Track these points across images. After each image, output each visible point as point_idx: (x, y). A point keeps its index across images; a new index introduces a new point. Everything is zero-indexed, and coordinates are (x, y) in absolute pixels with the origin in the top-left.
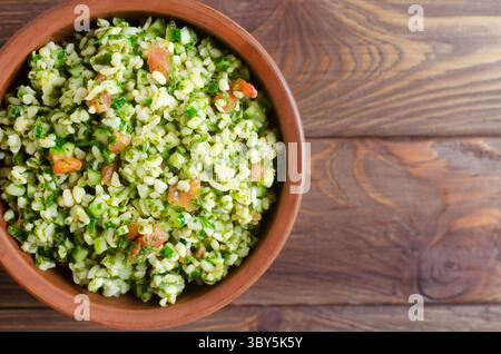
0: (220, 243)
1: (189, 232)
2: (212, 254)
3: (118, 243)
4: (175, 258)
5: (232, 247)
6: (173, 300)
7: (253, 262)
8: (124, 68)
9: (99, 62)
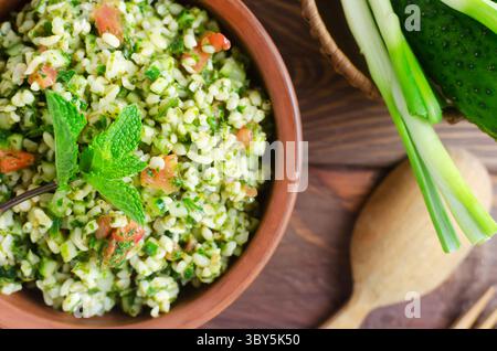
0: (213, 231)
1: (173, 221)
2: (205, 245)
3: (88, 244)
4: (161, 255)
5: (228, 234)
6: (166, 308)
7: (255, 248)
8: (67, 35)
9: (38, 34)
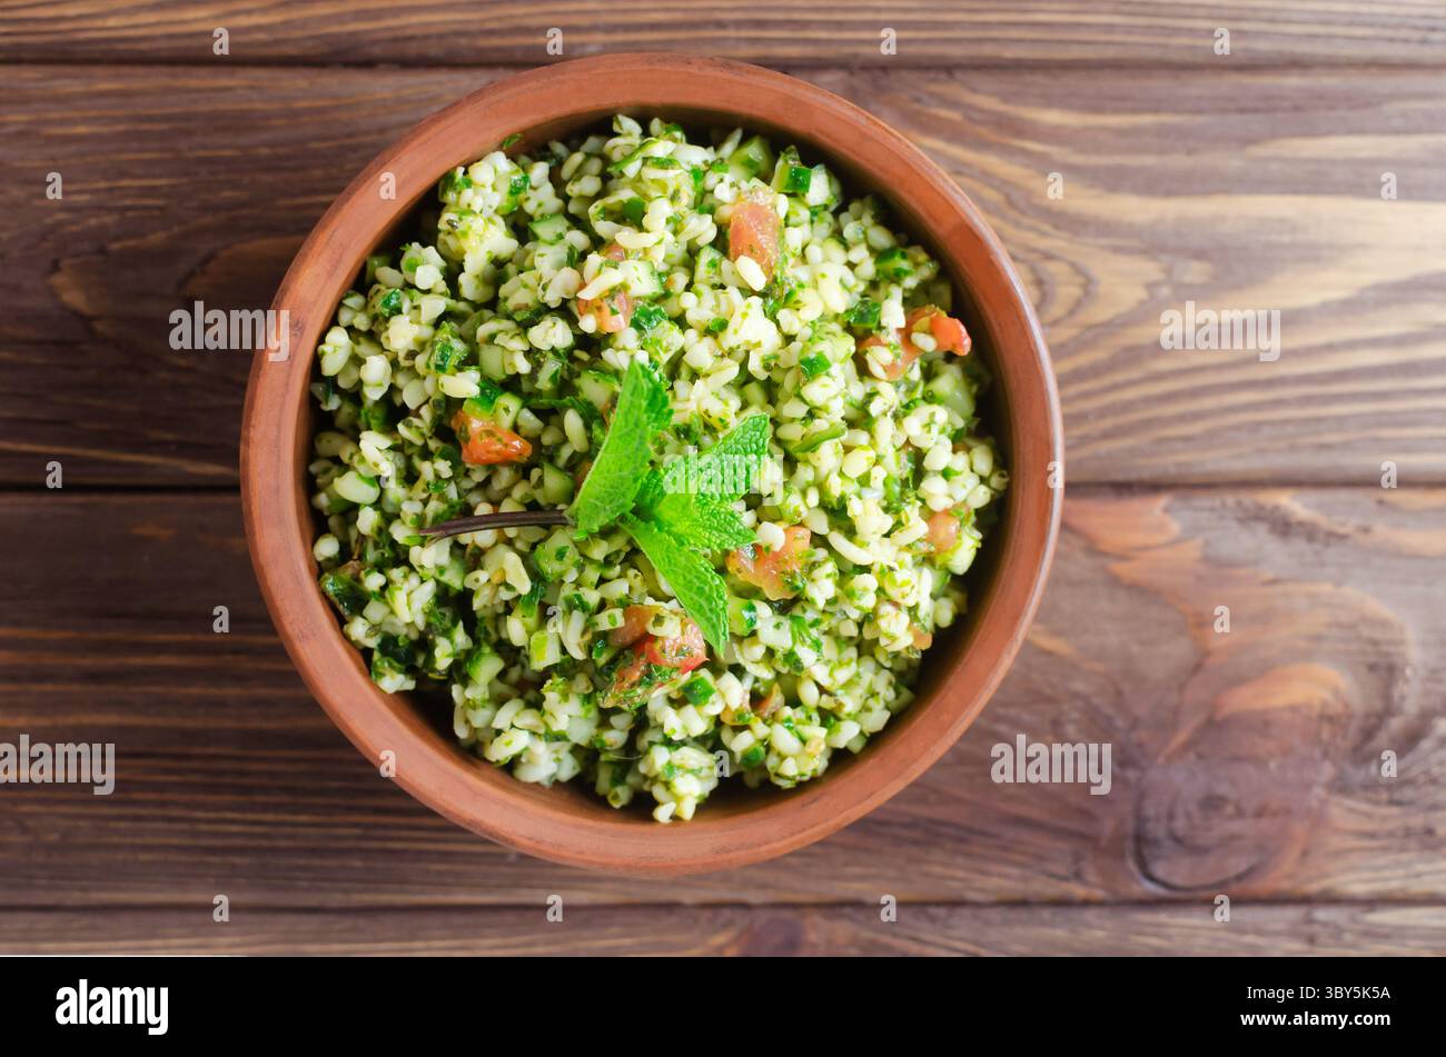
0: (822, 690)
1: (759, 651)
2: (799, 714)
3: (590, 650)
4: (714, 708)
5: (850, 704)
6: (688, 811)
7: (897, 748)
8: (670, 237)
9: (609, 214)
